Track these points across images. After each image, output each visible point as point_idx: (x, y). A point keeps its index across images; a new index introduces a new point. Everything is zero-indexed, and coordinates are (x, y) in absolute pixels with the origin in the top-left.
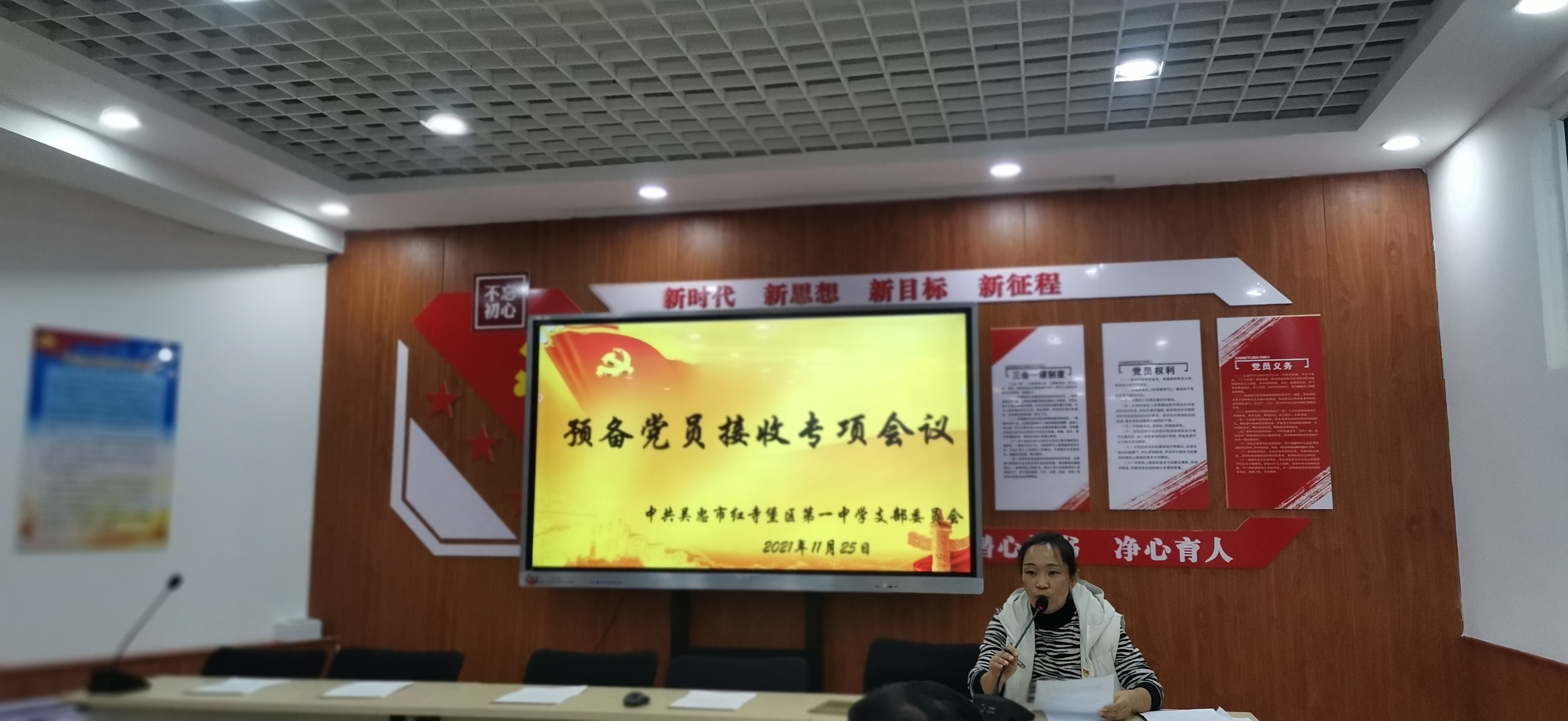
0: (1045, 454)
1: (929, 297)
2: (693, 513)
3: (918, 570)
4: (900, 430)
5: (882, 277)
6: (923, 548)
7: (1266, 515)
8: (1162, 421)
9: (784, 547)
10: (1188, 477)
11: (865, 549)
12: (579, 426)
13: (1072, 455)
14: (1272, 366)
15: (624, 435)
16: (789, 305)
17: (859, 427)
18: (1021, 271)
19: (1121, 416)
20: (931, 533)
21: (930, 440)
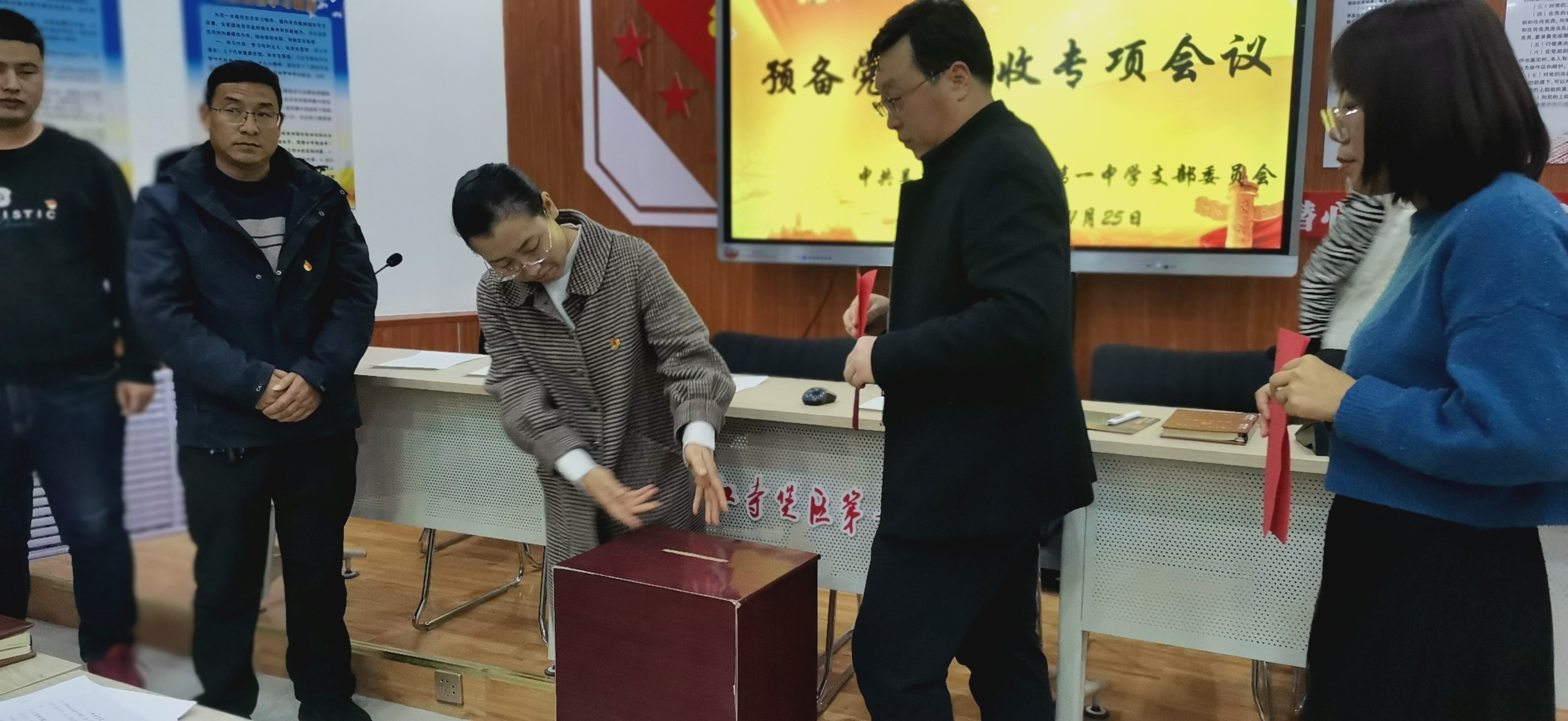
3: (1207, 245)
4: (1194, 59)
6: (1216, 217)
11: (1136, 219)
12: (780, 69)
15: (832, 79)
17: (1137, 56)
20: (1229, 197)
21: (1237, 72)
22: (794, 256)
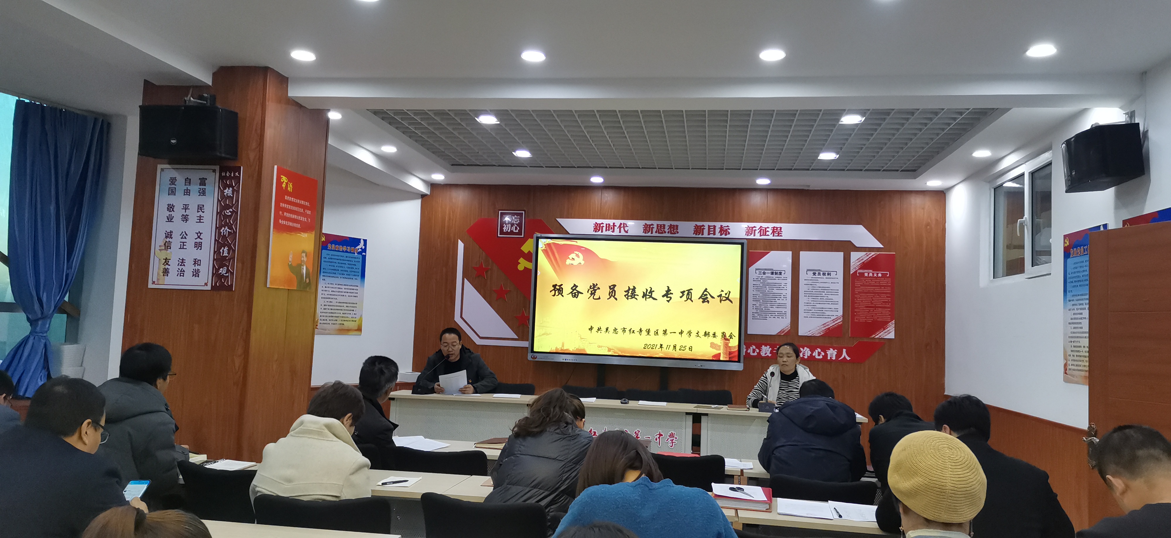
0: (771, 309)
1: (721, 235)
2: (611, 330)
3: (714, 359)
4: (708, 296)
5: (700, 224)
6: (717, 350)
7: (865, 340)
8: (824, 297)
9: (653, 347)
10: (834, 322)
11: (691, 349)
12: (558, 287)
13: (783, 310)
14: (873, 275)
15: (579, 292)
16: (654, 234)
17: (690, 294)
18: (765, 225)
19: (806, 294)
20: (721, 343)
21: (722, 301)
22: (562, 359)
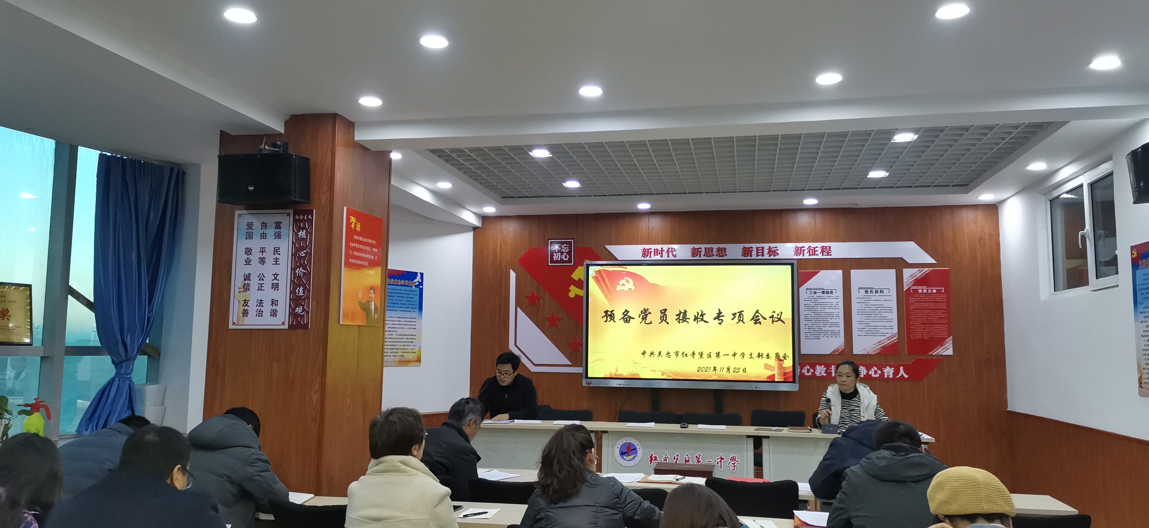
0: (824, 329)
1: (770, 256)
2: (664, 353)
3: (769, 380)
4: (760, 317)
5: (748, 245)
6: (771, 370)
7: (923, 357)
8: (878, 314)
9: (707, 369)
10: (889, 340)
11: (744, 370)
12: (609, 313)
13: (836, 329)
14: (928, 291)
15: (630, 318)
16: (702, 258)
17: (741, 315)
18: (813, 245)
19: (859, 312)
20: (775, 364)
21: (774, 322)
22: (615, 384)
